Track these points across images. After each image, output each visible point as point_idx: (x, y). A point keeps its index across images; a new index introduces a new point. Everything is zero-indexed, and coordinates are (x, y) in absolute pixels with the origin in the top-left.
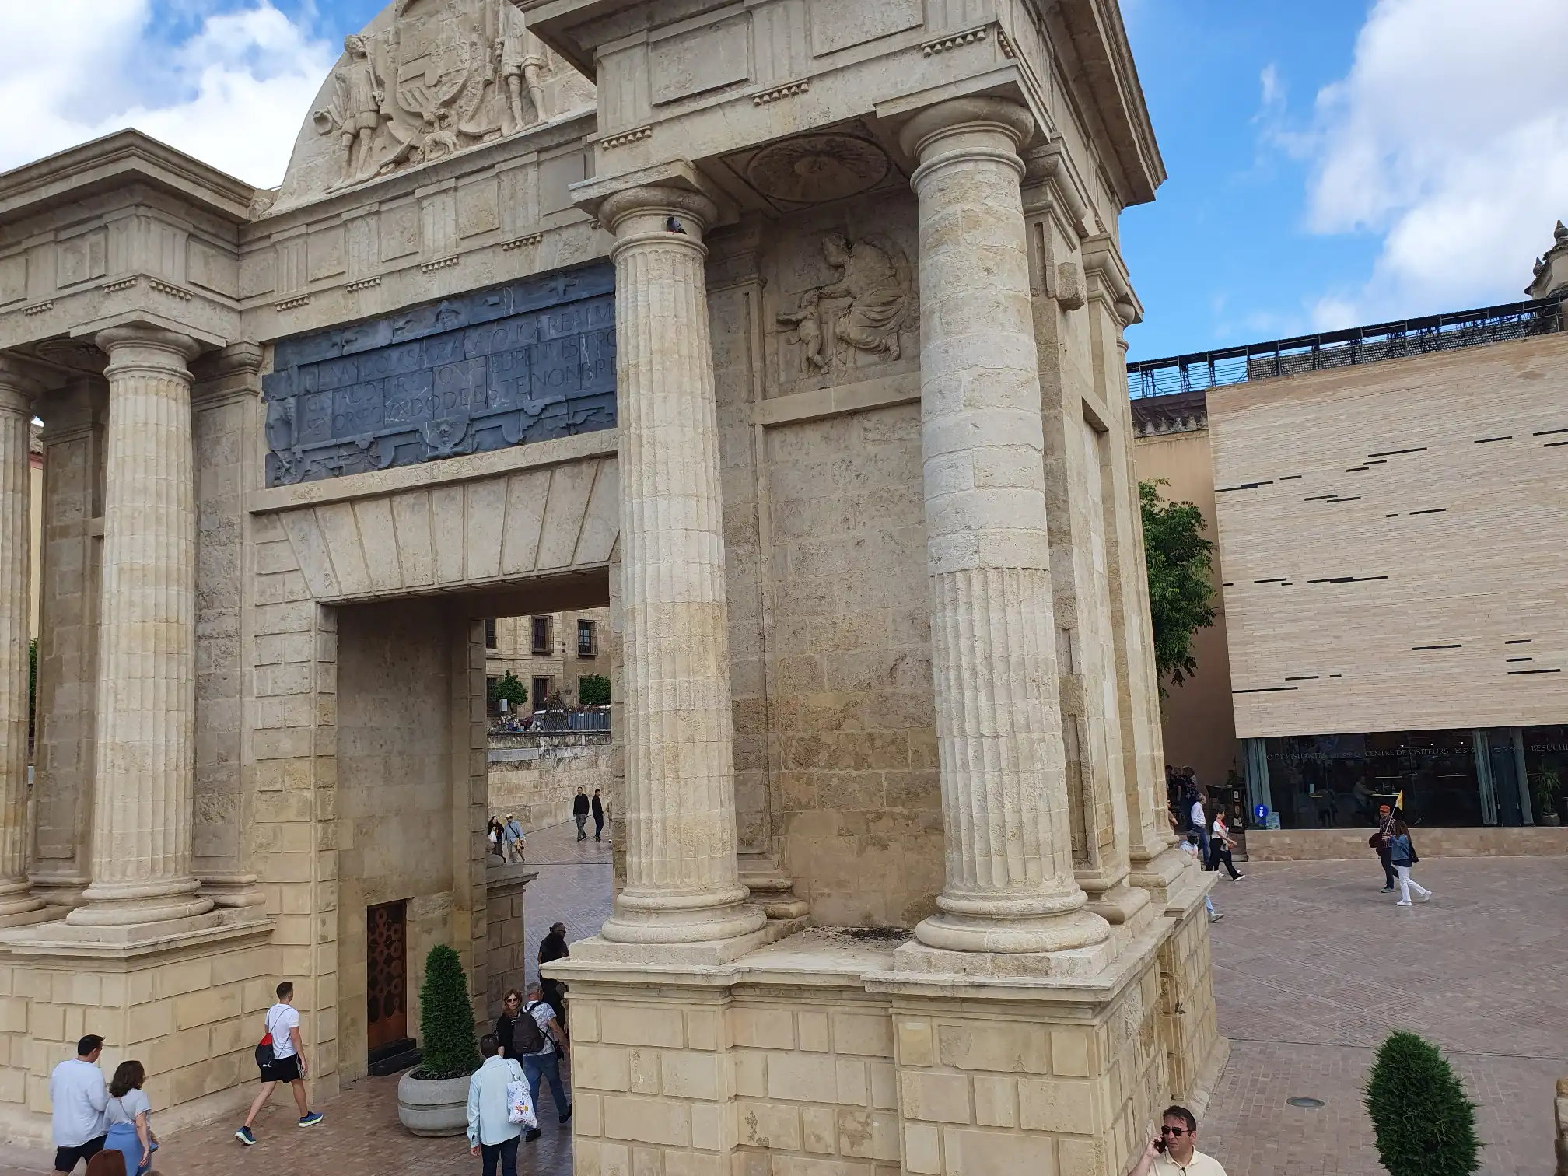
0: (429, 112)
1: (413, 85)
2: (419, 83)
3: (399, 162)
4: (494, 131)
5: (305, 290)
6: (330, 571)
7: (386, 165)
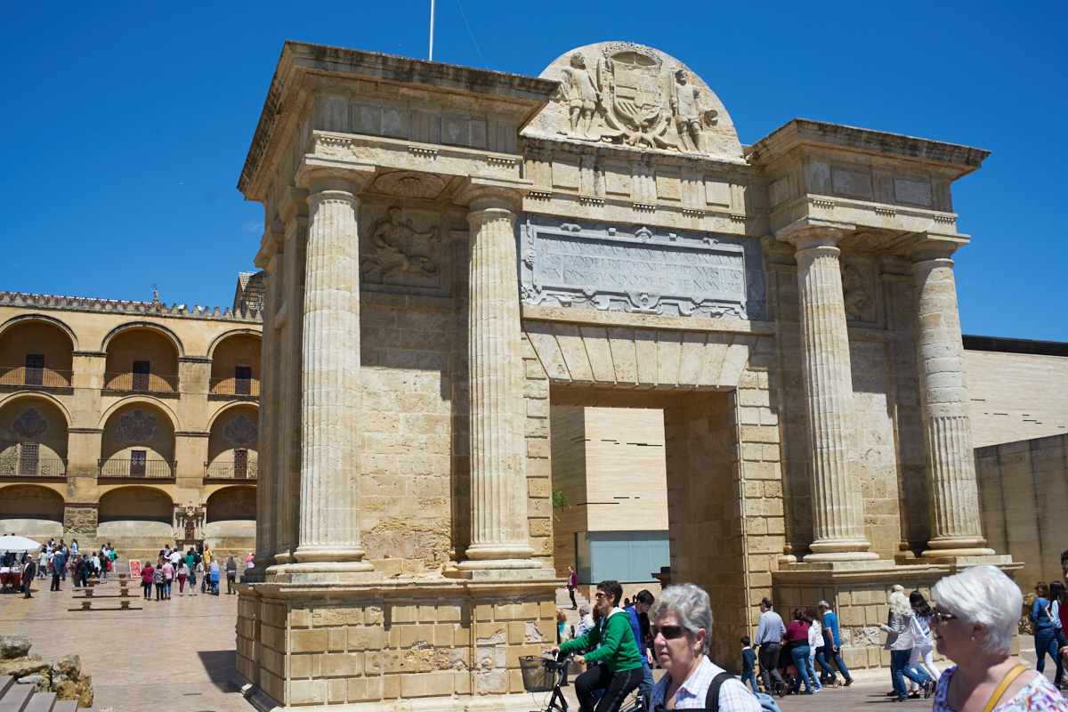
0: (638, 120)
1: (626, 101)
2: (631, 102)
3: (616, 140)
4: (673, 146)
5: (551, 190)
6: (563, 364)
7: (607, 137)
